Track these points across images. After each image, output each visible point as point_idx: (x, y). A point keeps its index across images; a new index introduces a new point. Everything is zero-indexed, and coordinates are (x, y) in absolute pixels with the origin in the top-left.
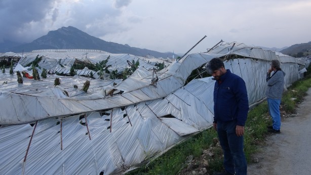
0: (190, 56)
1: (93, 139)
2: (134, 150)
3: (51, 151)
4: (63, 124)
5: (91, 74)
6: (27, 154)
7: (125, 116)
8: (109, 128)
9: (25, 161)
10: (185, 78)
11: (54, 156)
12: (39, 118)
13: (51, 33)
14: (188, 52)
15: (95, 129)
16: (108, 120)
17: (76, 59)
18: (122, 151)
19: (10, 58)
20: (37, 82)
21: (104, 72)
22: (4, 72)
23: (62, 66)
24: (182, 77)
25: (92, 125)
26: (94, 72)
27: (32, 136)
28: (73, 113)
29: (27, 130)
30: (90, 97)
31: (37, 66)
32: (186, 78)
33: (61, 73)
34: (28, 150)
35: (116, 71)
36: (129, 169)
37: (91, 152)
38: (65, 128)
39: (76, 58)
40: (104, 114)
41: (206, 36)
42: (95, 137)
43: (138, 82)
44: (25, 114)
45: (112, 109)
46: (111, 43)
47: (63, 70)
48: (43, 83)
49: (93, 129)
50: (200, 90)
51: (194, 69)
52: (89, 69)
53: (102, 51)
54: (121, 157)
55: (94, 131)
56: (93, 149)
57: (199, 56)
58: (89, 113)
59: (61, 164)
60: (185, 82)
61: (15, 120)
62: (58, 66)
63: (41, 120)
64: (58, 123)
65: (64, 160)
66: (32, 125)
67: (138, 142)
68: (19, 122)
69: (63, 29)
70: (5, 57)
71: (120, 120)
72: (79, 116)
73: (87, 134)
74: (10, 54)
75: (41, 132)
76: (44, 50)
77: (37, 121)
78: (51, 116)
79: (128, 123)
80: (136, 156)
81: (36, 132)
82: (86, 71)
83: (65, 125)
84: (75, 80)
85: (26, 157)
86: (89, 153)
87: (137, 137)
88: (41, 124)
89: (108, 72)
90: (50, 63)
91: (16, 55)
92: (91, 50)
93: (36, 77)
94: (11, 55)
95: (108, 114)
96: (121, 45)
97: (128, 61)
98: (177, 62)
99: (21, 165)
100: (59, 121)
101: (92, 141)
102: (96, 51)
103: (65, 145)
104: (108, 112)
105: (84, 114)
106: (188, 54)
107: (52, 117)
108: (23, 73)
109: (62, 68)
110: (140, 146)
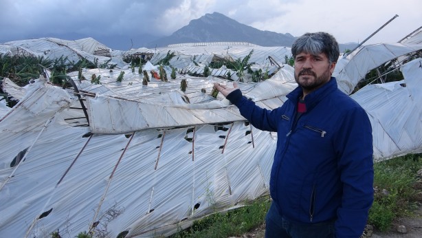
0: (367, 48)
1: (197, 160)
2: (250, 181)
3: (143, 169)
4: (165, 138)
5: (229, 74)
6: (114, 171)
7: (248, 133)
8: (221, 147)
9: (110, 177)
10: (355, 82)
11: (145, 176)
12: (137, 129)
13: (193, 22)
14: (364, 42)
15: (202, 147)
16: (223, 137)
17: (215, 55)
18: (232, 180)
19: (143, 55)
20: (164, 84)
21: (245, 72)
22: (133, 71)
23: (196, 64)
24: (349, 80)
25: (200, 142)
26: (232, 72)
27: (124, 150)
28: (180, 125)
29: (121, 142)
30: (207, 106)
31: (168, 64)
32: (357, 83)
33: (193, 72)
34: (117, 166)
35: (260, 70)
36: (236, 205)
37: (190, 176)
38: (166, 143)
39: (216, 53)
40: (221, 129)
41: (397, 16)
42: (199, 157)
43: (277, 87)
44: (122, 122)
45: (232, 122)
46: (266, 33)
47: (196, 70)
48: (170, 84)
49: (199, 148)
50: (375, 102)
51: (372, 68)
52: (228, 67)
53: (250, 44)
54: (228, 188)
55: (201, 149)
56: (194, 173)
57: (383, 48)
58: (199, 126)
59: (151, 186)
60: (353, 89)
61: (109, 129)
62: (192, 63)
63: (139, 131)
64: (160, 136)
65: (155, 182)
66: (127, 136)
67: (258, 170)
68: (113, 132)
69: (207, 16)
70: (138, 54)
71: (238, 139)
72: (187, 129)
73: (190, 153)
74: (143, 50)
75: (137, 145)
76: (181, 44)
77: (135, 132)
78: (150, 126)
79: (250, 142)
80: (251, 189)
81: (131, 145)
82: (223, 71)
83: (168, 139)
84: (207, 83)
85: (113, 173)
86: (187, 177)
87: (257, 164)
88: (139, 135)
89: (250, 71)
90: (184, 60)
91: (149, 51)
92: (236, 43)
93: (163, 78)
94: (144, 52)
95: (225, 130)
96: (280, 34)
97: (269, 57)
98: (345, 58)
99: (105, 182)
100: (161, 133)
101: (194, 162)
102: (242, 43)
103: (160, 164)
104: (226, 126)
105: (193, 127)
106: (364, 45)
107: (153, 129)
108: (151, 72)
109: (195, 66)
110: (260, 177)
